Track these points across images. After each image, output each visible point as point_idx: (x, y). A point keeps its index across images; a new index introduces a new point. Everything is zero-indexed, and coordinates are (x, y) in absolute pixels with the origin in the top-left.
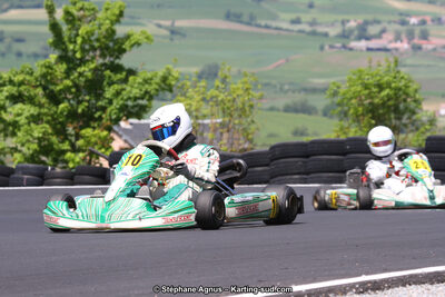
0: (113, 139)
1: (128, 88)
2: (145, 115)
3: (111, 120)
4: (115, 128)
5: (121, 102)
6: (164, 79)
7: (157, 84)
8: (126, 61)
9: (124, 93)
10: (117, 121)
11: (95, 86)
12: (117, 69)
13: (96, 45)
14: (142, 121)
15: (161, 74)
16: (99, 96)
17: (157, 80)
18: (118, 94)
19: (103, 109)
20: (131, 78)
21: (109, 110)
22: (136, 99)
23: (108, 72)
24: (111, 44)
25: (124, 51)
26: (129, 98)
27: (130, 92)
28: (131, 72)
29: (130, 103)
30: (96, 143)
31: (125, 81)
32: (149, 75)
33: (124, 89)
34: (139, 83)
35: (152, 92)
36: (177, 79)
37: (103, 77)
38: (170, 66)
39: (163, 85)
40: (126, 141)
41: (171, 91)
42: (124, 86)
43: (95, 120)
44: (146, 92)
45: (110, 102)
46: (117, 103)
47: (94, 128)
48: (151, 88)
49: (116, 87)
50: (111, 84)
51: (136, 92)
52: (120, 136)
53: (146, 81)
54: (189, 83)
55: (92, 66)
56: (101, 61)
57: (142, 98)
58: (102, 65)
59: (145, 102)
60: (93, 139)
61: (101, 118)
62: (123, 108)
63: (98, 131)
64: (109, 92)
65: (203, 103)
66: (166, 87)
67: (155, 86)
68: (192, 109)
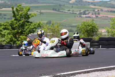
1: (31, 27)
3: (27, 34)
4: (28, 36)
5: (29, 30)
6: (39, 24)
8: (30, 20)
9: (30, 27)
10: (28, 34)
11: (23, 26)
12: (28, 22)
13: (23, 16)
15: (38, 23)
16: (24, 28)
17: (37, 24)
18: (28, 28)
21: (26, 31)
22: (32, 29)
23: (26, 23)
24: (27, 16)
25: (30, 18)
26: (31, 29)
28: (31, 23)
29: (31, 30)
30: (23, 39)
31: (30, 25)
32: (35, 23)
34: (33, 25)
35: (36, 27)
36: (42, 24)
38: (40, 21)
40: (30, 39)
41: (40, 27)
42: (30, 26)
43: (23, 34)
44: (35, 27)
45: (26, 30)
47: (23, 36)
48: (36, 26)
50: (27, 25)
51: (32, 27)
52: (28, 37)
53: (35, 25)
54: (45, 25)
55: (22, 21)
56: (24, 20)
57: (34, 29)
58: (25, 21)
59: (34, 30)
60: (22, 38)
61: (24, 33)
62: (30, 31)
63: (24, 36)
64: (26, 27)
65: (48, 30)
66: (39, 26)
67: (37, 26)
68: (45, 31)
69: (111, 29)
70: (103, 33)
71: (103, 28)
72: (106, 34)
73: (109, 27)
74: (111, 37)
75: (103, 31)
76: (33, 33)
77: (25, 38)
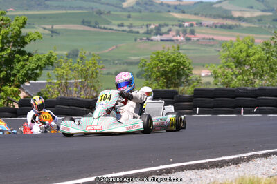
0: (20, 92)
1: (28, 64)
2: (38, 79)
3: (19, 81)
4: (22, 86)
5: (25, 72)
6: (49, 58)
7: (45, 61)
8: (27, 49)
9: (26, 66)
10: (23, 82)
11: (9, 62)
12: (23, 53)
13: (10, 39)
14: (37, 82)
15: (47, 55)
16: (12, 69)
17: (45, 59)
18: (23, 66)
19: (15, 75)
20: (30, 58)
21: (18, 76)
22: (33, 69)
23: (17, 56)
24: (19, 40)
25: (27, 43)
26: (29, 69)
27: (30, 66)
28: (30, 55)
29: (30, 72)
30: (11, 94)
31: (27, 60)
32: (40, 56)
34: (35, 61)
35: (42, 66)
36: (56, 58)
37: (14, 57)
38: (52, 51)
40: (27, 93)
41: (52, 65)
43: (10, 81)
44: (39, 66)
45: (19, 72)
46: (23, 72)
47: (10, 86)
48: (41, 63)
49: (22, 63)
50: (19, 61)
51: (33, 66)
52: (24, 90)
53: (39, 60)
54: (62, 60)
55: (9, 52)
56: (13, 49)
57: (37, 69)
58: (14, 51)
59: (38, 71)
60: (9, 92)
61: (13, 81)
62: (26, 75)
63: (12, 88)
64: (18, 66)
65: (70, 71)
66: (49, 63)
67: (43, 62)
68: (65, 74)
69: (222, 69)
70: (202, 79)
71: (204, 66)
72: (211, 80)
73: (217, 64)
74: (222, 87)
75: (203, 75)
76: (35, 80)
77: (16, 91)
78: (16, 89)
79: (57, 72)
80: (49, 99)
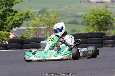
0: (10, 34)
2: (20, 26)
3: (9, 28)
4: (11, 31)
5: (13, 22)
6: (27, 14)
7: (25, 16)
8: (14, 8)
9: (13, 19)
10: (12, 28)
11: (3, 17)
12: (11, 11)
13: (4, 3)
14: (20, 28)
15: (26, 12)
16: (5, 20)
17: (25, 14)
18: (11, 19)
19: (7, 24)
20: (16, 14)
21: (8, 25)
22: (17, 21)
23: (8, 12)
24: (9, 3)
25: (13, 5)
26: (15, 21)
27: (16, 19)
28: (16, 12)
29: (16, 22)
30: (4, 36)
31: (14, 15)
32: (22, 13)
33: (14, 18)
34: (19, 16)
35: (23, 18)
36: (31, 14)
37: (6, 14)
38: (29, 10)
39: (26, 16)
40: (14, 35)
42: (14, 17)
43: (4, 28)
44: (21, 19)
45: (9, 22)
46: (11, 22)
47: (4, 31)
48: (23, 17)
49: (11, 17)
50: (9, 16)
51: (17, 19)
53: (21, 15)
54: (35, 15)
55: (2, 10)
56: (5, 8)
57: (20, 20)
59: (20, 22)
60: (3, 35)
61: (6, 28)
62: (14, 24)
63: (5, 32)
64: (8, 19)
65: (40, 22)
66: (28, 17)
67: (24, 16)
68: (37, 23)
77: (7, 34)
78: (7, 33)
79: (32, 22)
80: (27, 38)
